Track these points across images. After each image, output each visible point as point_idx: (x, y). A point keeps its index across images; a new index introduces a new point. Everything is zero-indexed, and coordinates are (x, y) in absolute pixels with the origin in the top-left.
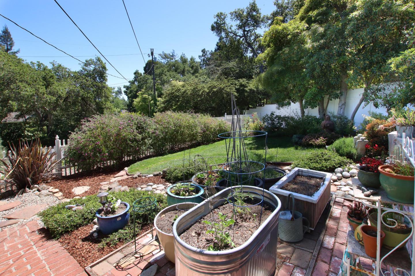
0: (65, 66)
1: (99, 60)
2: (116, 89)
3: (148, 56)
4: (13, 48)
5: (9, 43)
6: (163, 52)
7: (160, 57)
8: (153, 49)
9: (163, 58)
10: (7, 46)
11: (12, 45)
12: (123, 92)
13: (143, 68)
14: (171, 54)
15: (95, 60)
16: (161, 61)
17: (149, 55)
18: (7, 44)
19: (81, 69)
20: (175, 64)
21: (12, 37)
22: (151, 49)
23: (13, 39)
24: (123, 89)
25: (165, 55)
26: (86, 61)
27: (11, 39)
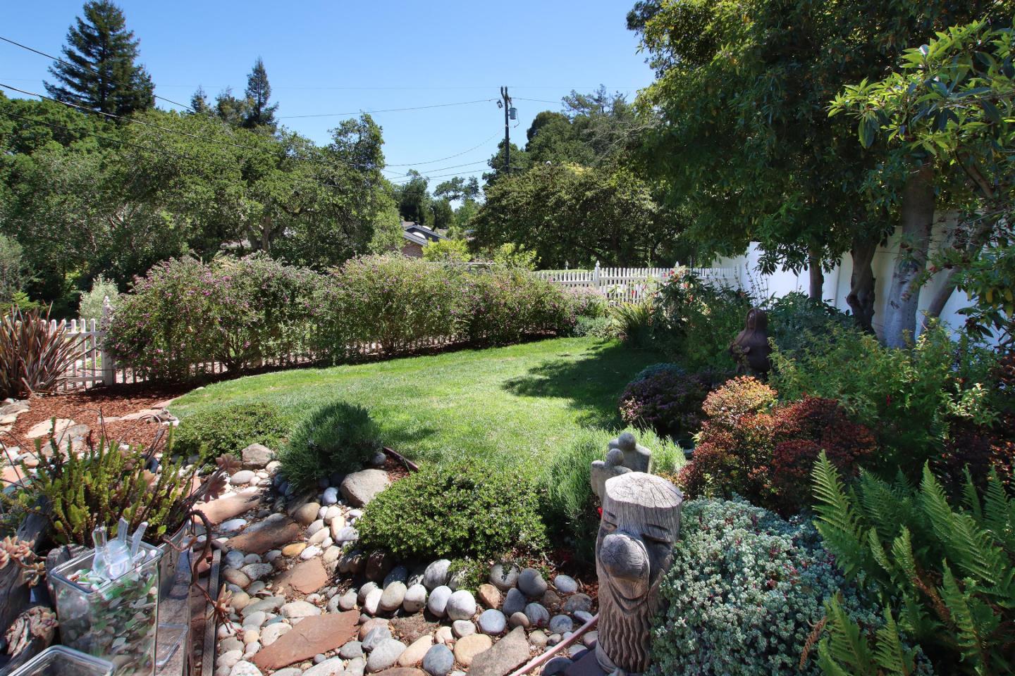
0: (307, 137)
1: (367, 119)
2: (466, 183)
3: (497, 106)
4: (268, 102)
5: (262, 92)
6: (573, 91)
7: (566, 104)
8: (506, 89)
9: (575, 107)
10: (260, 98)
11: (266, 95)
12: (481, 190)
13: (526, 134)
14: (596, 97)
15: (359, 121)
16: (568, 114)
17: (500, 102)
18: (260, 94)
19: (333, 142)
20: (588, 122)
21: (268, 79)
22: (502, 89)
23: (270, 84)
24: (482, 183)
25: (579, 98)
26: (343, 125)
27: (267, 83)
